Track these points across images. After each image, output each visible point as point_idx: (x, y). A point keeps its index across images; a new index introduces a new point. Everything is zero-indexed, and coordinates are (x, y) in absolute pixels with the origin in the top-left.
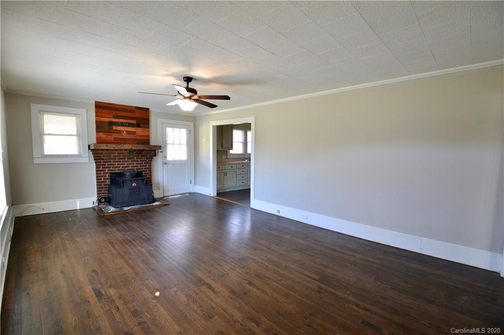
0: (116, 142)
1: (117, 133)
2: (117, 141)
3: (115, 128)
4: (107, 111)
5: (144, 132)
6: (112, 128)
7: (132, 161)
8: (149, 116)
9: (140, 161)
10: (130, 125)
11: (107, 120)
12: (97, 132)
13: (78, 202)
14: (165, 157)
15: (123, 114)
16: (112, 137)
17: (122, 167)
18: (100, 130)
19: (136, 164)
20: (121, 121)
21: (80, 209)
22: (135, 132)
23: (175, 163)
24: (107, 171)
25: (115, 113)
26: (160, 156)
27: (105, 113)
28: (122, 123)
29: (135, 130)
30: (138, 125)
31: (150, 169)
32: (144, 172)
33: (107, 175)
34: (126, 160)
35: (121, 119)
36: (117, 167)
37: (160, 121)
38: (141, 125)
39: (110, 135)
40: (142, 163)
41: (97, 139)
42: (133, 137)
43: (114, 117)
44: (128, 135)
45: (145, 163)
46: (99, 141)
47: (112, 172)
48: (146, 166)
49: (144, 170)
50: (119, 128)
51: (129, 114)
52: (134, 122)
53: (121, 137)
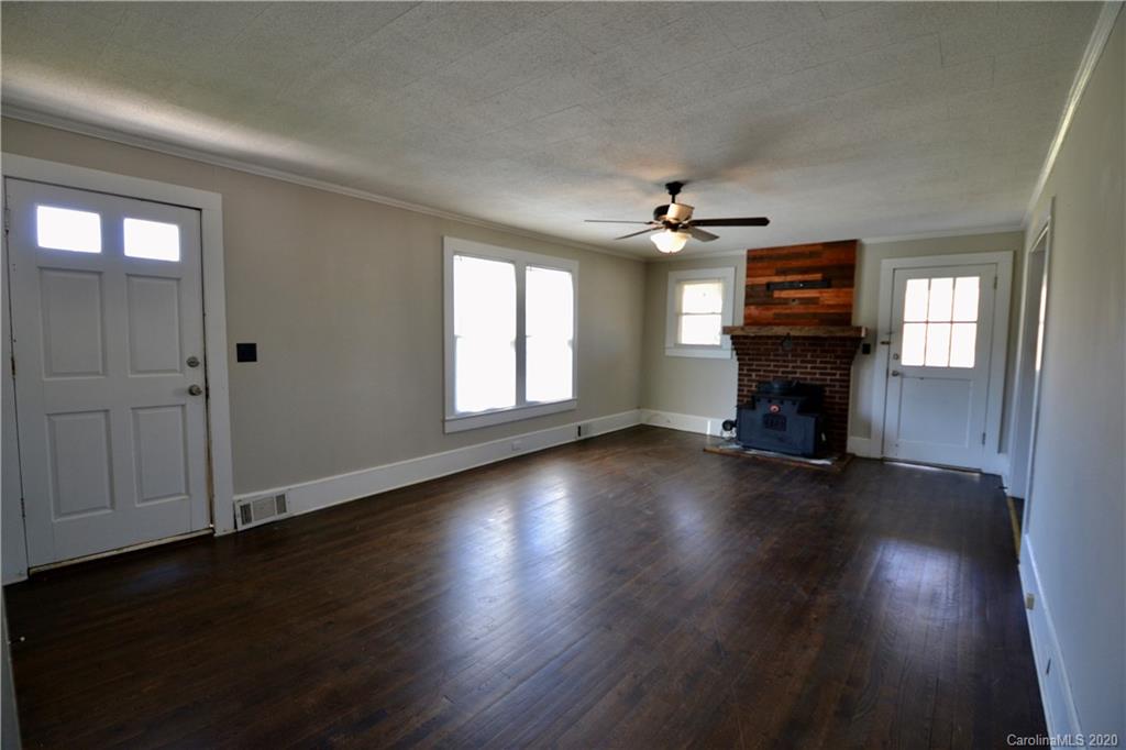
0: (777, 321)
1: (779, 304)
2: (779, 320)
3: (777, 294)
4: (765, 264)
5: (838, 296)
6: (772, 296)
7: (802, 362)
8: (854, 258)
9: (821, 362)
10: (808, 285)
11: (764, 280)
12: (747, 304)
13: (709, 423)
14: (898, 357)
15: (795, 264)
16: (769, 313)
17: (783, 372)
18: (751, 300)
19: (812, 368)
20: (789, 278)
21: (711, 436)
22: (818, 298)
23: (926, 374)
24: (754, 377)
25: (779, 264)
26: (881, 353)
27: (760, 268)
28: (792, 282)
29: (817, 295)
30: (826, 283)
31: (845, 383)
32: (827, 389)
33: (754, 384)
34: (790, 358)
35: (790, 274)
36: (771, 371)
37: (887, 264)
38: (833, 282)
39: (768, 309)
40: (826, 368)
41: (746, 318)
42: (812, 309)
43: (778, 273)
44: (802, 307)
45: (832, 369)
46: (750, 321)
47: (762, 379)
48: (835, 374)
49: (828, 382)
50: (785, 294)
51: (808, 262)
52: (818, 276)
53: (788, 311)
